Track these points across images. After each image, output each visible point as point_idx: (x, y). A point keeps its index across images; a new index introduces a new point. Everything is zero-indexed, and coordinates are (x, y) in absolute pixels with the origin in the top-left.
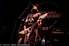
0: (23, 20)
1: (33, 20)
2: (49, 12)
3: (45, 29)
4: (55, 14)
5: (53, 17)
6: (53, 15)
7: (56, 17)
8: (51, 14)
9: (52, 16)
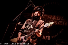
0: (18, 24)
1: (32, 28)
2: (55, 17)
3: (46, 38)
4: (62, 20)
5: (59, 24)
6: (59, 22)
7: (62, 24)
8: (57, 19)
9: (57, 22)
